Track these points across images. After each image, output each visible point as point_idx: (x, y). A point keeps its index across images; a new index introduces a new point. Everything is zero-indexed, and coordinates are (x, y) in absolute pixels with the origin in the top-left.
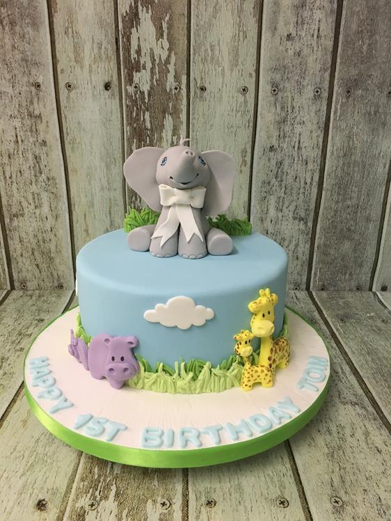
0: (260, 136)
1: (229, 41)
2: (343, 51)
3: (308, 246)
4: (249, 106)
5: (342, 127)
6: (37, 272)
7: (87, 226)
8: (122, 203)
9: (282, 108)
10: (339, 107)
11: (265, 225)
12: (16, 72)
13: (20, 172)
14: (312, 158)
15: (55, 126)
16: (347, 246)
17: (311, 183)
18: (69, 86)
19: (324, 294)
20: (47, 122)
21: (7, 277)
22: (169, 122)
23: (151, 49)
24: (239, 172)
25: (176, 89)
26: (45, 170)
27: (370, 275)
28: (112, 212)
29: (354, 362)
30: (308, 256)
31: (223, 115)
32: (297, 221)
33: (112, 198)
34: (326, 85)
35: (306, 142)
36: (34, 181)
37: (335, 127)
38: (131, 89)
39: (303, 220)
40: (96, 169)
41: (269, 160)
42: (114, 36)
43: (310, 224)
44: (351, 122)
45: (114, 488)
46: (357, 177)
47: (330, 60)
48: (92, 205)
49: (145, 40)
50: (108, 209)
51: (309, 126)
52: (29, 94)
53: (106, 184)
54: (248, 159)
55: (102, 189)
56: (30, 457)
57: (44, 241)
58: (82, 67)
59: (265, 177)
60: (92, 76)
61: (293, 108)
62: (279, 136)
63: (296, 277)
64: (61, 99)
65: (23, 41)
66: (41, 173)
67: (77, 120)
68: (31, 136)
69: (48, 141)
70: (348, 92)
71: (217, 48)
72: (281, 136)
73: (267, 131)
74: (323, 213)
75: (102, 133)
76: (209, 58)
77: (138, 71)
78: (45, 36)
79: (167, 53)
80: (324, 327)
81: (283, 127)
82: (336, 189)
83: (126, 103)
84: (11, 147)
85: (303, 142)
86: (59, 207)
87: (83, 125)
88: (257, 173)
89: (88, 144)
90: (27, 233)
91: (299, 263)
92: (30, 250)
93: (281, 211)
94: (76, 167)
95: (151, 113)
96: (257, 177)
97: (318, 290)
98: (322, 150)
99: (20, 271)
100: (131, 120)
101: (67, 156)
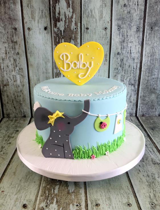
0: (113, 48)
1: (98, 8)
2: (149, 10)
3: (136, 96)
4: (108, 35)
5: (149, 44)
6: (14, 110)
9: (123, 36)
10: (148, 35)
12: (6, 23)
13: (8, 66)
14: (136, 57)
15: (23, 45)
16: (153, 96)
17: (136, 69)
18: (29, 29)
19: (144, 118)
20: (20, 45)
21: (1, 112)
23: (65, 12)
24: (104, 64)
25: (76, 29)
26: (18, 65)
29: (158, 147)
30: (136, 101)
32: (130, 86)
33: (48, 77)
34: (142, 25)
35: (134, 50)
36: (13, 70)
37: (146, 44)
38: (56, 30)
39: (133, 85)
40: (41, 64)
41: (117, 59)
42: (48, 7)
43: (136, 87)
44: (153, 41)
45: (55, 199)
46: (157, 65)
47: (143, 15)
49: (62, 9)
51: (135, 43)
52: (12, 33)
53: (45, 71)
54: (108, 58)
55: (43, 73)
56: (18, 187)
57: (18, 96)
58: (34, 21)
59: (116, 67)
60: (39, 24)
61: (127, 36)
62: (121, 48)
63: (131, 111)
64: (26, 34)
65: (9, 10)
66: (16, 66)
67: (32, 44)
68: (13, 50)
69: (19, 52)
70: (152, 28)
71: (93, 11)
72: (122, 48)
73: (116, 46)
74: (142, 82)
75: (43, 49)
76: (90, 16)
77: (59, 21)
78: (19, 8)
79: (72, 14)
81: (123, 44)
82: (148, 71)
83: (54, 35)
84: (4, 56)
85: (132, 50)
86: (24, 81)
87: (35, 45)
88: (112, 64)
89: (37, 54)
90: (10, 93)
91: (132, 104)
92: (11, 100)
93: (123, 81)
94: (32, 64)
95: (65, 40)
96: (112, 66)
97: (141, 116)
98: (141, 54)
99: (7, 110)
100: (56, 43)
101: (28, 59)
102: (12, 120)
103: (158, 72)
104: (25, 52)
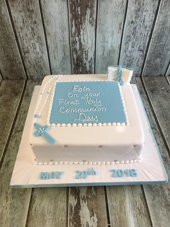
0: (128, 17)
3: (143, 61)
4: (124, 3)
5: (163, 12)
6: (36, 73)
7: (55, 56)
8: (69, 47)
9: (139, 4)
10: (163, 3)
11: (127, 53)
13: (26, 35)
14: (149, 26)
15: (39, 14)
16: (158, 60)
17: (147, 36)
19: (147, 78)
20: (36, 13)
21: (25, 75)
22: (88, 11)
24: (117, 32)
26: (36, 34)
27: (165, 71)
28: (65, 50)
29: (154, 110)
30: (142, 65)
31: (112, 8)
32: (139, 51)
33: (65, 45)
35: (147, 19)
36: (32, 38)
37: (161, 12)
39: (142, 51)
40: (58, 33)
41: (131, 27)
43: (145, 52)
44: (168, 10)
46: (166, 33)
48: (56, 47)
50: (63, 49)
51: (149, 12)
52: (27, 1)
53: (62, 39)
54: (122, 27)
55: (60, 41)
57: (38, 62)
59: (128, 34)
61: (143, 4)
62: (136, 17)
63: (136, 73)
64: (41, 2)
67: (49, 12)
68: (29, 19)
69: (37, 22)
73: (131, 15)
74: (150, 48)
75: (60, 18)
80: (145, 95)
81: (138, 13)
82: (157, 38)
83: (70, 3)
84: (21, 24)
85: (146, 19)
86: (43, 49)
87: (52, 14)
88: (125, 32)
89: (54, 23)
90: (31, 59)
91: (139, 67)
92: (33, 65)
93: (134, 47)
94: (49, 32)
95: (81, 7)
96: (125, 34)
97: (145, 77)
98: (154, 22)
99: (30, 73)
100: (72, 11)
101: (45, 28)
102: (35, 82)
103: (167, 39)
104: (42, 21)
